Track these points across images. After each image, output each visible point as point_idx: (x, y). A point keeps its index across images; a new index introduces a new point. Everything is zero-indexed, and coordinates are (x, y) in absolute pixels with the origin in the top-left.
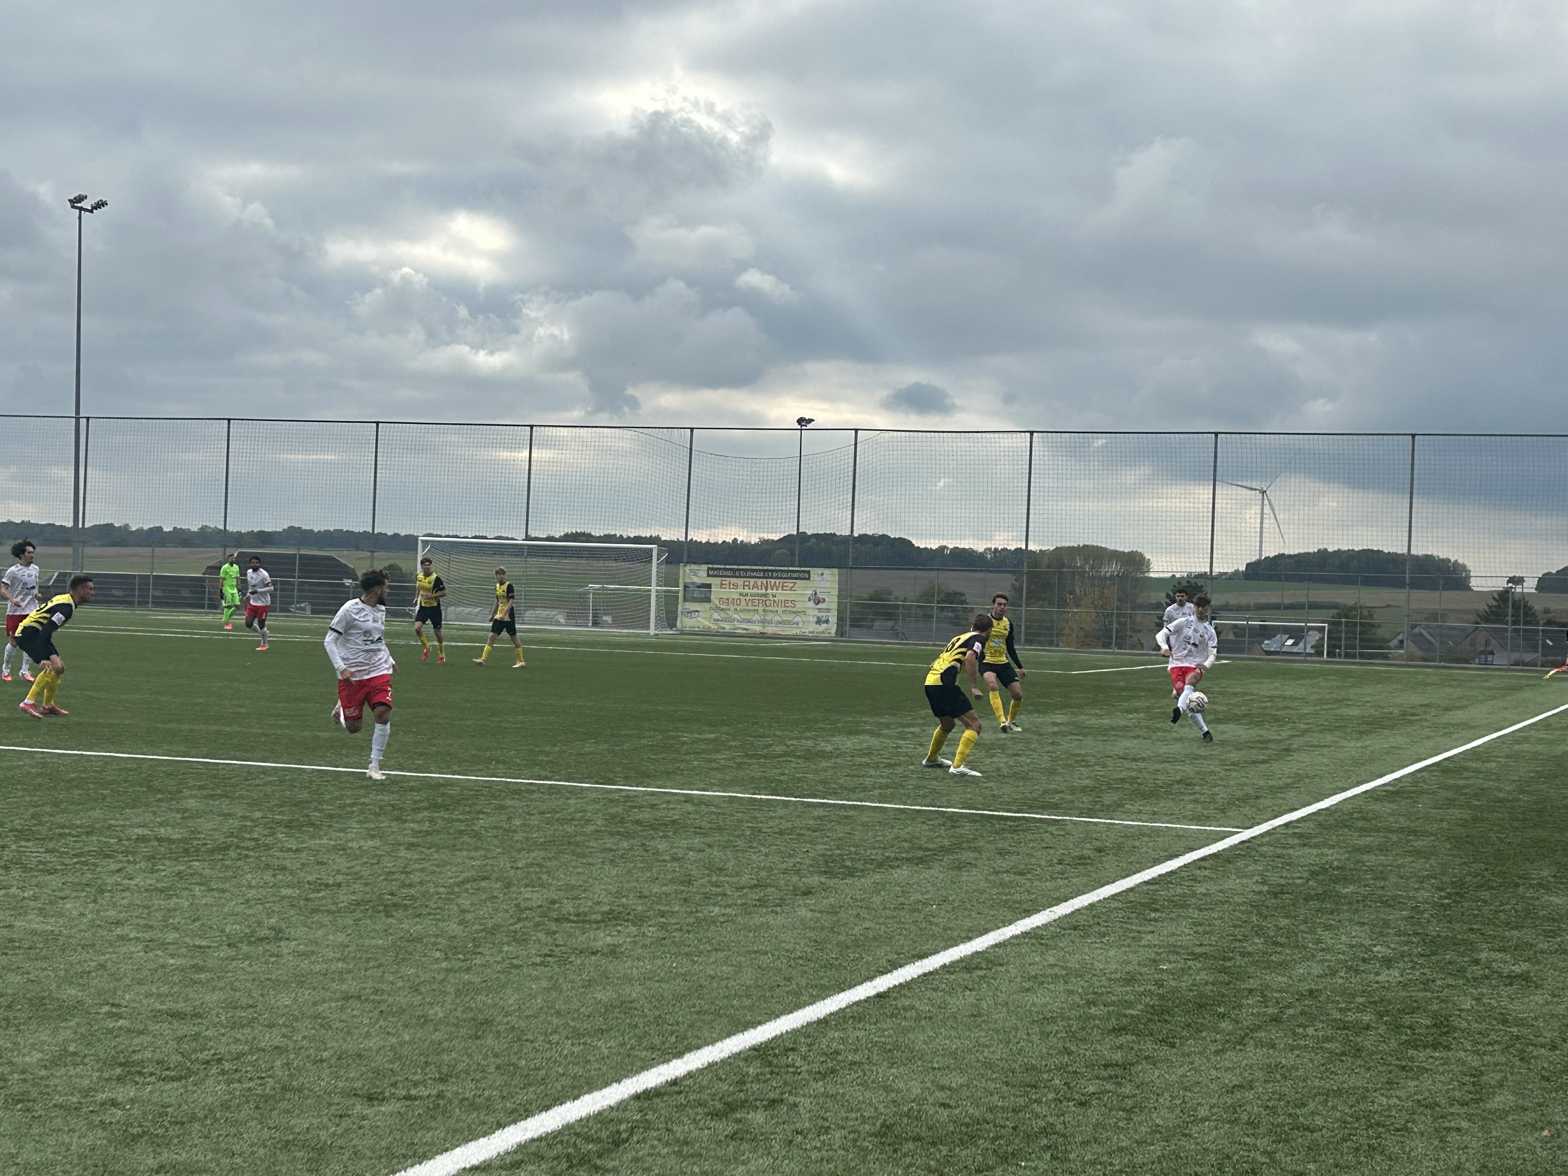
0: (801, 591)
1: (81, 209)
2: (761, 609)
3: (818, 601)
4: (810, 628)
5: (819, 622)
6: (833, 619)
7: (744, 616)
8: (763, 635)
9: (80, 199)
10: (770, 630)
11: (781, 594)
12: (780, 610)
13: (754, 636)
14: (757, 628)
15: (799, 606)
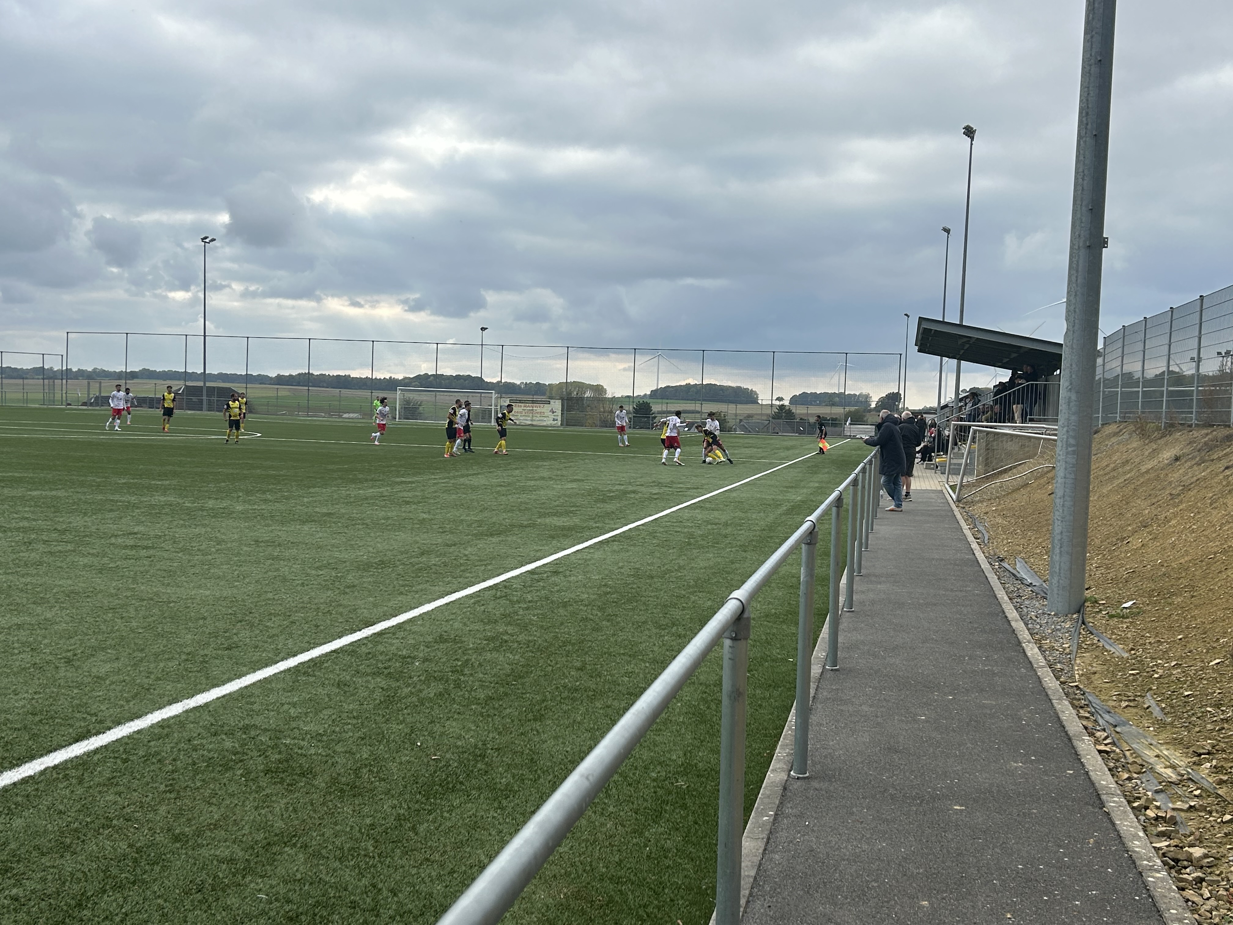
0: (546, 408)
1: (205, 242)
2: (531, 415)
3: (553, 412)
4: (549, 422)
5: (554, 420)
6: (559, 418)
7: (523, 418)
8: (532, 425)
9: (206, 238)
10: (534, 423)
11: (539, 410)
12: (538, 415)
13: (529, 425)
14: (530, 423)
15: (546, 414)
